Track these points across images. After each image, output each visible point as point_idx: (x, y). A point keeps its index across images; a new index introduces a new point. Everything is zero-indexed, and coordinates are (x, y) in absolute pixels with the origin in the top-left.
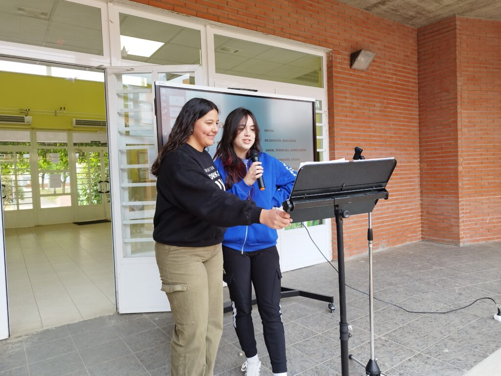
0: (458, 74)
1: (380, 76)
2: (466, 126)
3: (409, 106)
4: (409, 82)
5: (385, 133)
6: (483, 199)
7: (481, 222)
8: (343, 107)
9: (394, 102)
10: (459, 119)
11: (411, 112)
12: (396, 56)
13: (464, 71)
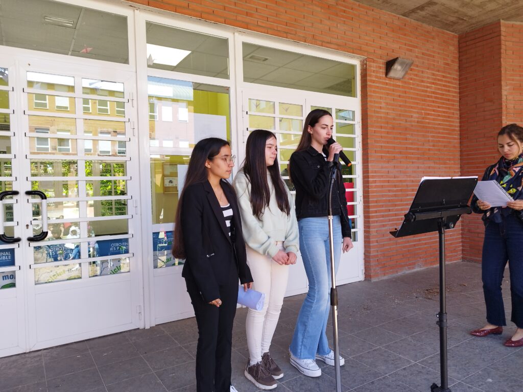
1: (418, 85)
4: (449, 91)
5: (423, 145)
8: (378, 117)
9: (433, 113)
11: (452, 124)
12: (435, 63)
13: (509, 80)
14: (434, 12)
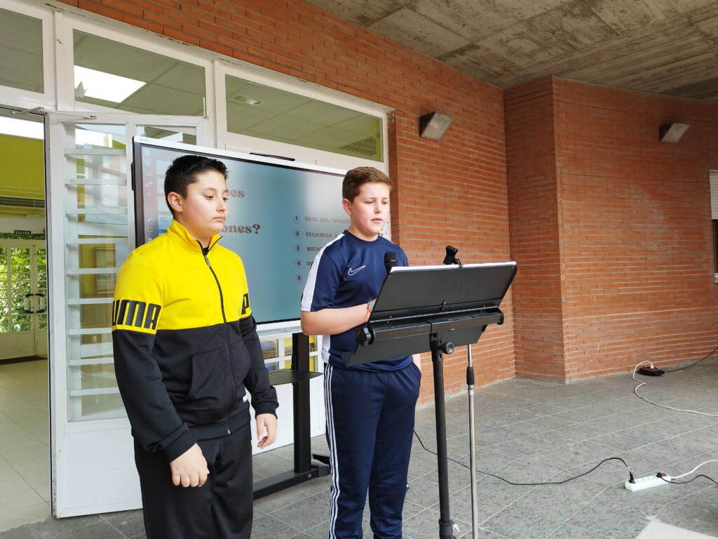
0: (556, 152)
1: (458, 149)
2: (568, 221)
3: (496, 192)
4: (495, 159)
5: (467, 227)
6: (591, 319)
7: (590, 349)
8: (411, 189)
9: (477, 186)
10: (559, 212)
11: (499, 200)
12: (478, 123)
13: (563, 149)
14: (476, 59)
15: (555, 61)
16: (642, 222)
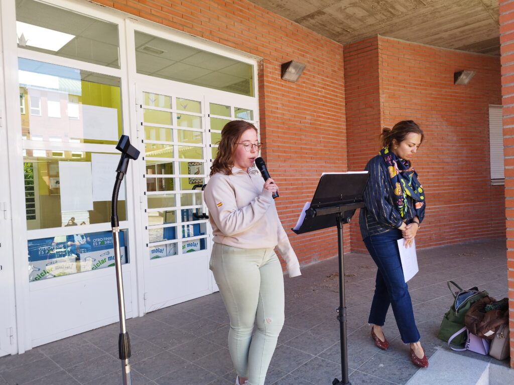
0: (381, 91)
1: (310, 89)
3: (337, 120)
4: (337, 96)
5: (316, 145)
8: (274, 118)
9: (324, 115)
11: (340, 126)
12: (325, 70)
13: (386, 89)
14: (323, 21)
15: (380, 24)
16: (441, 142)
